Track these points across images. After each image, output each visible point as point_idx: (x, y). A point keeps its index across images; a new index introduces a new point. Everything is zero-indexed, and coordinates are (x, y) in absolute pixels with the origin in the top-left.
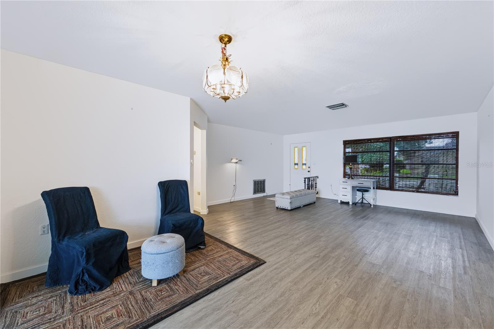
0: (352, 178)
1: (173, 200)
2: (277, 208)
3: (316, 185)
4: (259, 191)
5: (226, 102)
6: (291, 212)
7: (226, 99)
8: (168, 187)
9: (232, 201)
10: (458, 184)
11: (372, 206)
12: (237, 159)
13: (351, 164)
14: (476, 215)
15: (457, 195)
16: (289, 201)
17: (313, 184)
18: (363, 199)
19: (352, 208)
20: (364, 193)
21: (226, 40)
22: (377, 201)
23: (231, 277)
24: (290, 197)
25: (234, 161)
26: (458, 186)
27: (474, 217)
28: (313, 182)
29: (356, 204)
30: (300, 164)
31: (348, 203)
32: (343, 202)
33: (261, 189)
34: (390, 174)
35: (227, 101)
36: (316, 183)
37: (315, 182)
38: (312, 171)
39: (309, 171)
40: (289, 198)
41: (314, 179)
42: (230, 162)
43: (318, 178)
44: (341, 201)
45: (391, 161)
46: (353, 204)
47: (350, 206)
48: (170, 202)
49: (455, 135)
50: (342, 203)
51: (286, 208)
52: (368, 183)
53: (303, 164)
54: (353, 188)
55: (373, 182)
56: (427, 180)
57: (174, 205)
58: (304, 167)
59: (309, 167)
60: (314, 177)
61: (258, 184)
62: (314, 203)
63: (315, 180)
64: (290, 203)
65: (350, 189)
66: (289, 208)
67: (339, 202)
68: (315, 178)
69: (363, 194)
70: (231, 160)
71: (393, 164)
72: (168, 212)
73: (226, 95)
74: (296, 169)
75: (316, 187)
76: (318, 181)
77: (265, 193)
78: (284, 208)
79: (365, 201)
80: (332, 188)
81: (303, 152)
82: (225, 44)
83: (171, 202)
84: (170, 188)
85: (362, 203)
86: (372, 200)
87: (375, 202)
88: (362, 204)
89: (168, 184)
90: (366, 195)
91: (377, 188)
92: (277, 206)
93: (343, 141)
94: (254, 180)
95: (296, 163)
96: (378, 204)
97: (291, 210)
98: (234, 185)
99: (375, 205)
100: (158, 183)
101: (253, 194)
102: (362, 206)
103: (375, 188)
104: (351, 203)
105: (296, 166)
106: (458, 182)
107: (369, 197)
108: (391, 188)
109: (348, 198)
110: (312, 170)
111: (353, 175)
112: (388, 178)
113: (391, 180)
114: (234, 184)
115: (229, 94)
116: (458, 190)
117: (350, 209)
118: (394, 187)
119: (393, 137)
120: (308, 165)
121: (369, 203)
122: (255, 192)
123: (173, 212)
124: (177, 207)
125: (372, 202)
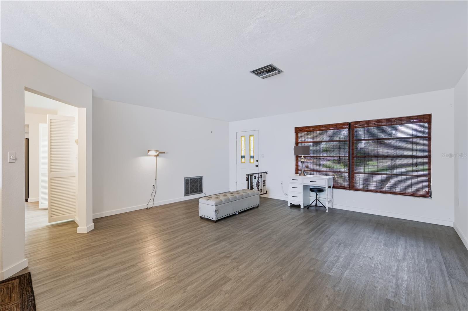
0: (304, 174)
2: (202, 218)
3: (264, 183)
4: (193, 191)
6: (216, 224)
9: (149, 207)
10: (431, 183)
11: (327, 211)
12: (157, 151)
13: (302, 157)
14: (454, 224)
15: (430, 196)
16: (214, 208)
17: (260, 181)
18: (318, 201)
19: (304, 212)
20: (318, 193)
22: (334, 203)
24: (216, 204)
25: (153, 153)
26: (431, 186)
27: (452, 226)
28: (260, 179)
29: (308, 208)
30: (247, 157)
31: (298, 206)
32: (293, 204)
33: (196, 188)
34: (349, 169)
36: (264, 181)
37: (263, 179)
38: (260, 166)
39: (257, 166)
40: (214, 205)
41: (261, 176)
42: (147, 155)
43: (267, 174)
44: (291, 203)
45: (350, 152)
46: (305, 207)
47: (302, 211)
49: (427, 119)
50: (293, 206)
51: (211, 219)
52: (323, 181)
53: (251, 157)
54: (305, 187)
55: (329, 180)
56: (393, 177)
58: (252, 160)
59: (257, 161)
60: (261, 173)
61: (192, 183)
62: (258, 207)
63: (263, 177)
64: (215, 211)
65: (301, 189)
66: (214, 219)
67: (289, 205)
68: (263, 174)
69: (317, 195)
70: (148, 152)
71: (352, 157)
74: (243, 162)
75: (264, 186)
76: (268, 178)
77: (203, 193)
78: (208, 218)
79: (319, 204)
80: (282, 187)
81: (251, 141)
85: (316, 205)
86: (327, 203)
87: (332, 204)
88: (317, 208)
90: (321, 195)
91: (334, 187)
92: (200, 215)
93: (295, 128)
94: (185, 178)
95: (251, 155)
96: (335, 207)
97: (217, 221)
98: (153, 186)
99: (332, 208)
101: (185, 196)
102: (317, 210)
103: (332, 186)
104: (302, 207)
105: (243, 160)
106: (431, 180)
107: (325, 199)
108: (351, 187)
109: (300, 201)
110: (260, 164)
111: (305, 170)
112: (347, 174)
113: (351, 176)
114: (154, 184)
116: (431, 190)
117: (302, 214)
118: (353, 186)
119: (352, 122)
120: (256, 158)
121: (324, 207)
122: (187, 193)
125: (327, 206)
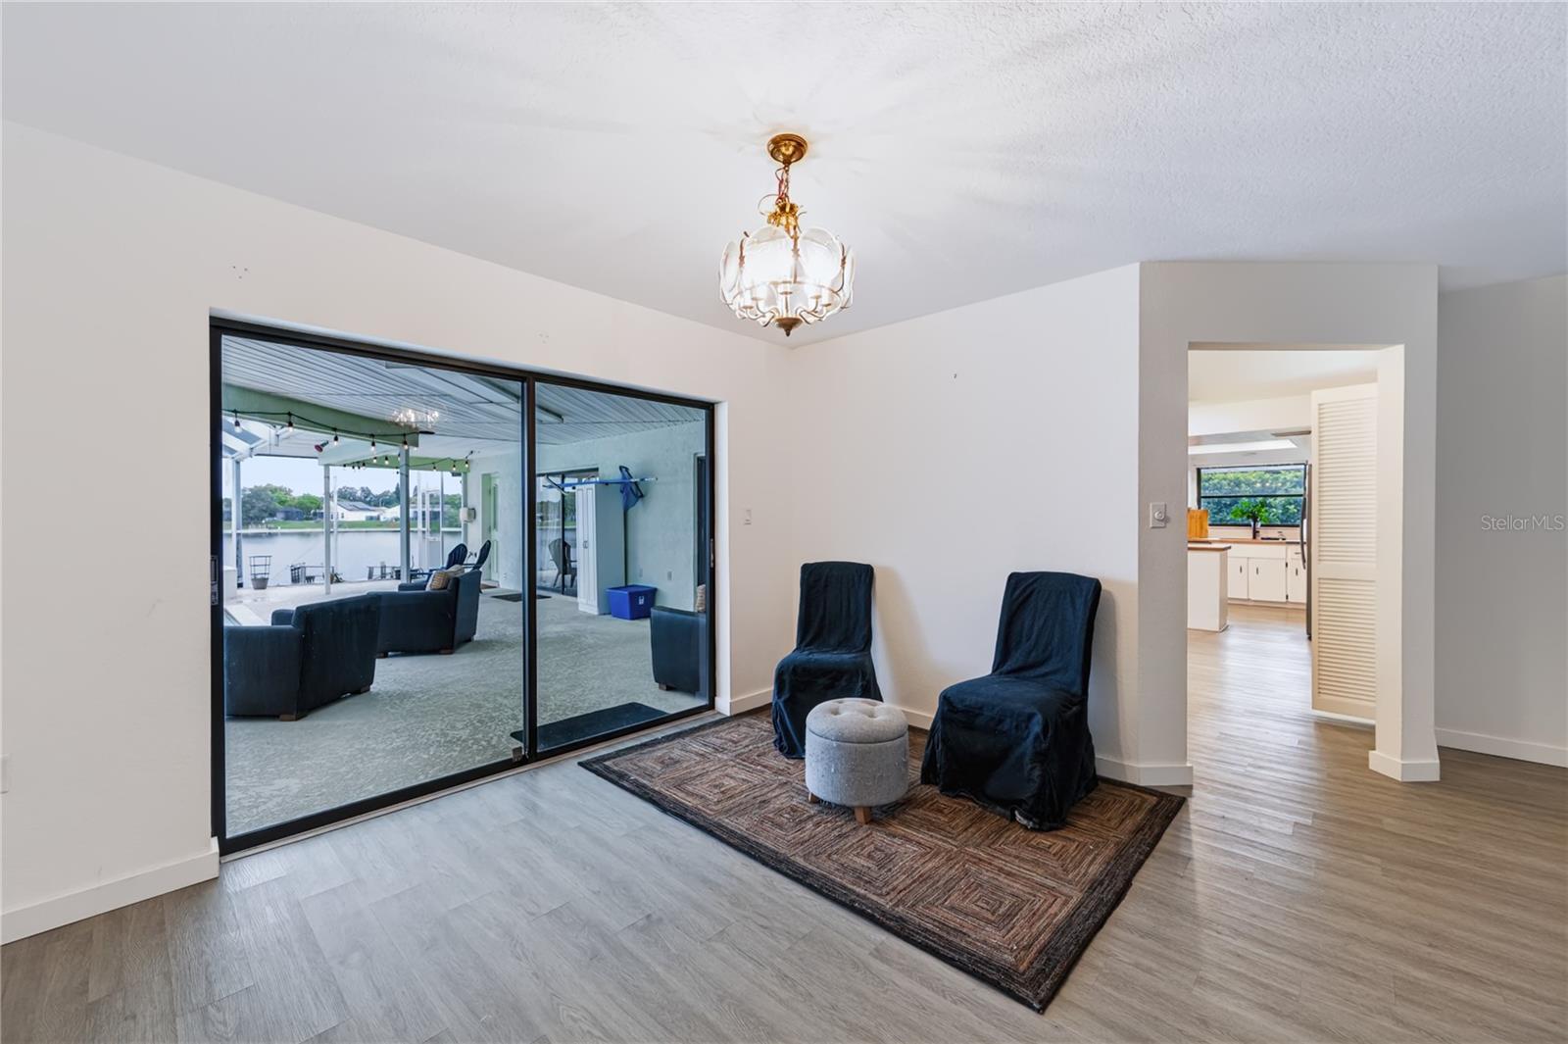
1: (1034, 636)
5: (788, 335)
7: (788, 325)
8: (1028, 592)
21: (789, 149)
23: (884, 913)
35: (792, 332)
48: (1024, 640)
57: (1033, 654)
72: (1009, 668)
73: (791, 315)
82: (787, 162)
83: (1028, 640)
84: (1033, 597)
89: (1032, 584)
100: (1009, 573)
115: (799, 311)
123: (1027, 674)
124: (1042, 663)
